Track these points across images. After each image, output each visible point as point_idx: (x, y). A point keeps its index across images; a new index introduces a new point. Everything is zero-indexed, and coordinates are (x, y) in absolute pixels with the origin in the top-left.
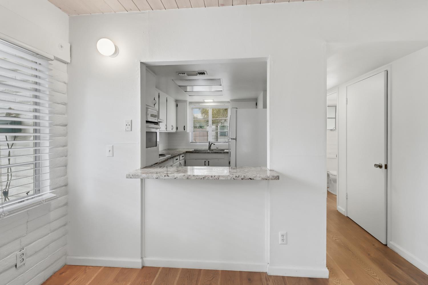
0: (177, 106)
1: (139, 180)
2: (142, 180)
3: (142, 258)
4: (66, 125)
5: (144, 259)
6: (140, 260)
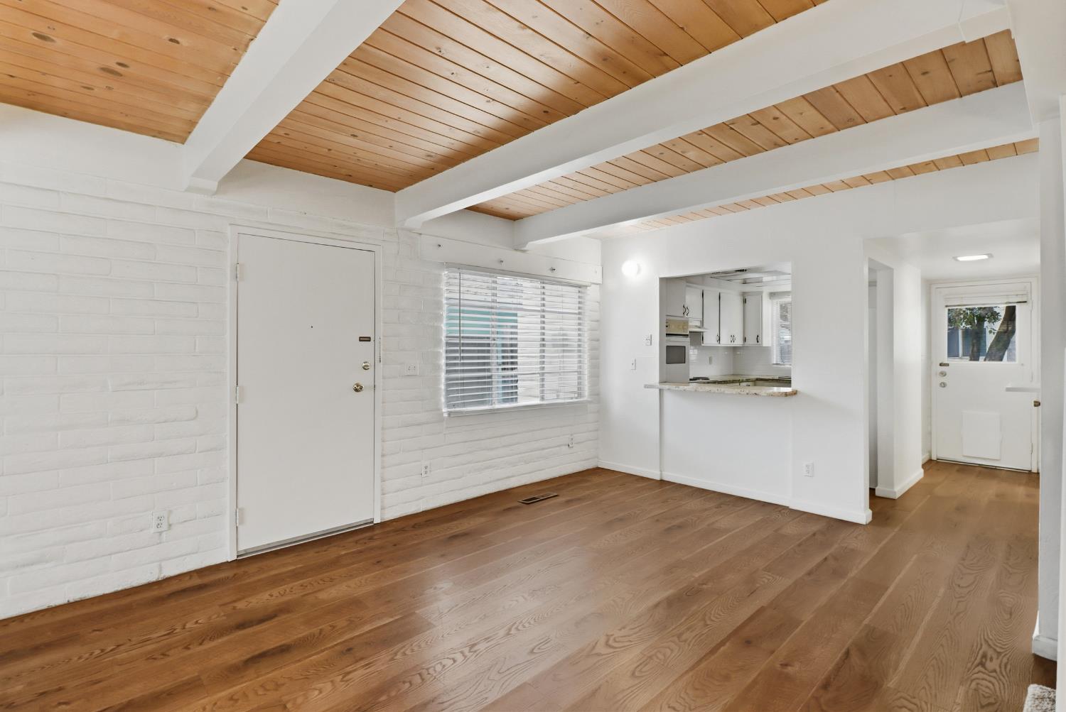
0: (745, 301)
1: (658, 390)
2: (660, 390)
3: (661, 471)
4: (598, 340)
5: (663, 473)
6: (659, 473)
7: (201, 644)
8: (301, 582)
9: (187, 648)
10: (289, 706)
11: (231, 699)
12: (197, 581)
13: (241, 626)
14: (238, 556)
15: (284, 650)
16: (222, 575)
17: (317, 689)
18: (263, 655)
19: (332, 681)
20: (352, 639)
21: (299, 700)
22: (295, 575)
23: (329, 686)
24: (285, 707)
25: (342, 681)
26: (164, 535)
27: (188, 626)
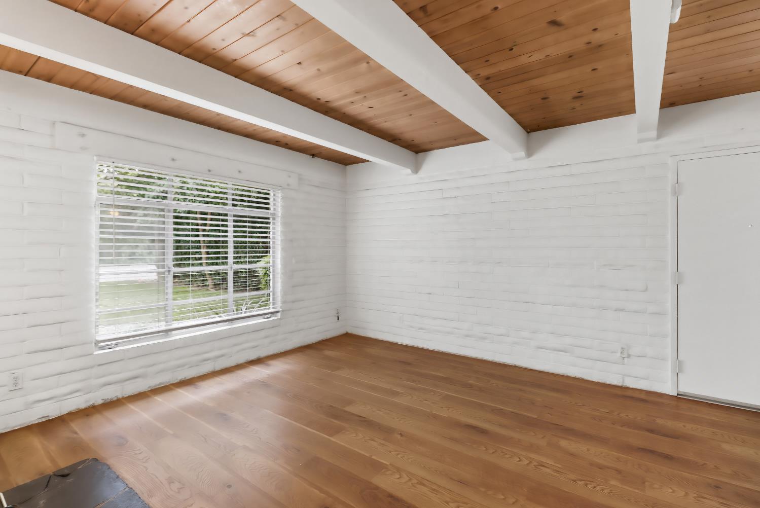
7: (622, 426)
8: (715, 430)
9: (613, 424)
10: (646, 483)
11: (618, 459)
12: (643, 396)
13: (651, 431)
14: (678, 394)
15: (667, 457)
16: (660, 400)
17: (672, 489)
18: (652, 452)
19: (686, 493)
20: (727, 483)
21: (656, 486)
22: (713, 424)
23: (682, 493)
24: (644, 483)
25: (694, 497)
26: (626, 360)
27: (621, 415)
